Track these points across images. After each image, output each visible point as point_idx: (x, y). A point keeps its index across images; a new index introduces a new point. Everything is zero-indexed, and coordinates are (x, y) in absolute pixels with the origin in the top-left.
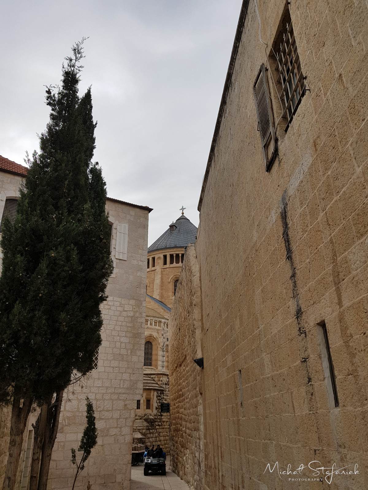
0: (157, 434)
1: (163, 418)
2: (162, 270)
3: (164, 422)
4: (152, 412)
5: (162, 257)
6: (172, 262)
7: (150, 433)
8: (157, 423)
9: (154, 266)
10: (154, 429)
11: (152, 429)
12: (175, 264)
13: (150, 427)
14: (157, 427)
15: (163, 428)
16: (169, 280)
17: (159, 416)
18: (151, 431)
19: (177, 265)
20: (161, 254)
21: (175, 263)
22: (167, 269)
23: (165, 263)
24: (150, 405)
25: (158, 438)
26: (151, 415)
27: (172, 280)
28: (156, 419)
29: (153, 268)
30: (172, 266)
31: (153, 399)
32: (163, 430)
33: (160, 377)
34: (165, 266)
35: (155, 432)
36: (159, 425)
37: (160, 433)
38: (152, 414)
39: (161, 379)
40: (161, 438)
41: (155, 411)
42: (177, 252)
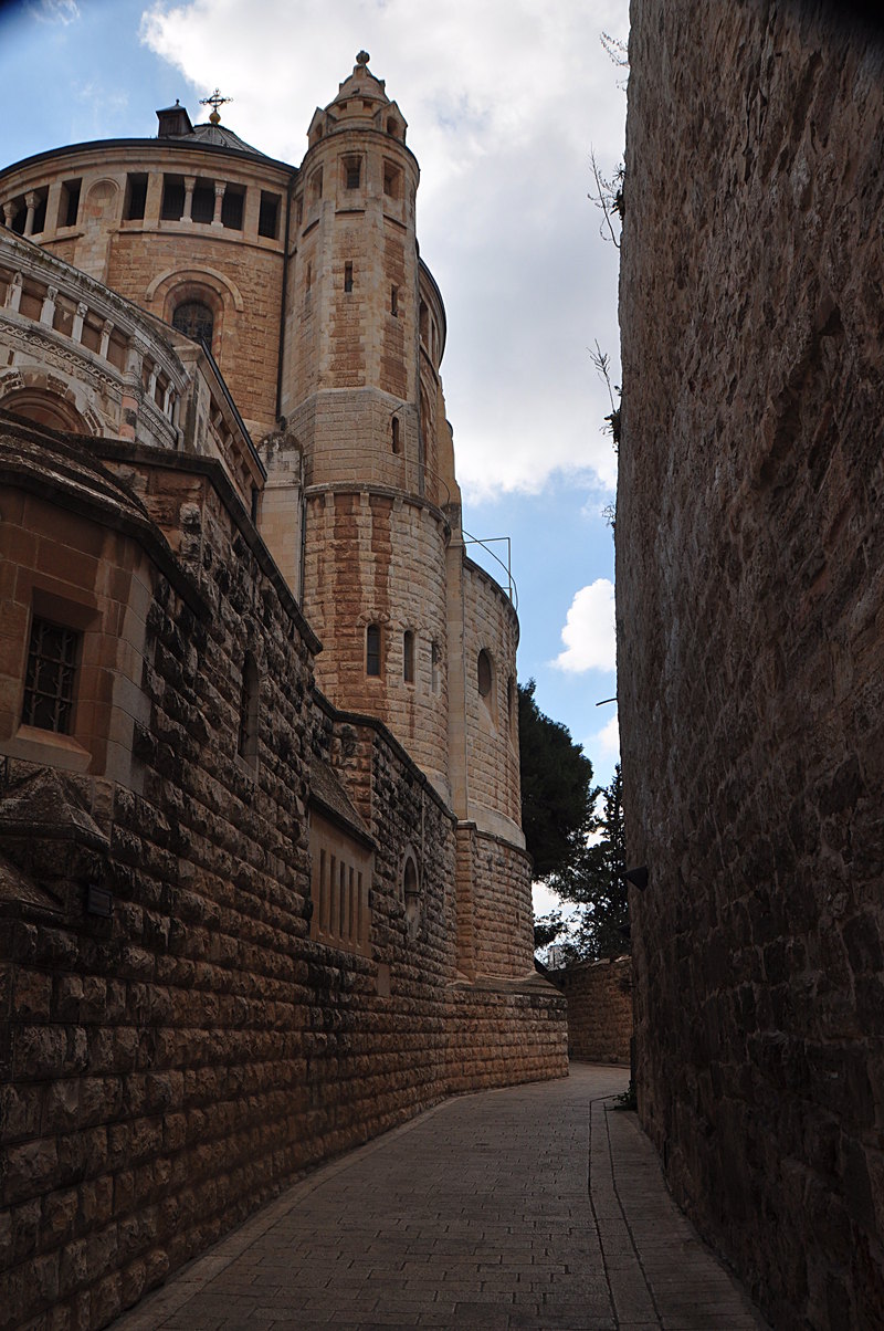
0: (129, 1037)
1: (186, 882)
2: (117, 239)
3: (193, 915)
4: (98, 768)
5: (120, 178)
6: (171, 209)
7: (65, 1016)
8: (135, 910)
9: (69, 217)
10: (109, 975)
11: (82, 971)
12: (186, 223)
13: (66, 941)
14: (138, 955)
15: (185, 983)
16: (151, 289)
17: (160, 839)
18: (76, 988)
19: (199, 228)
20: (118, 167)
21: (186, 219)
22: (146, 239)
23: (135, 209)
24: (68, 688)
25: (135, 1083)
26: (79, 797)
27: (164, 291)
28: (128, 855)
29: (65, 232)
30: (169, 226)
31: (118, 628)
32: (183, 995)
33: (183, 495)
34: (134, 225)
35: (111, 1010)
36: (151, 940)
37: (158, 1021)
38: (98, 788)
39: (188, 508)
40: (163, 1078)
41: (122, 779)
42: (205, 173)
